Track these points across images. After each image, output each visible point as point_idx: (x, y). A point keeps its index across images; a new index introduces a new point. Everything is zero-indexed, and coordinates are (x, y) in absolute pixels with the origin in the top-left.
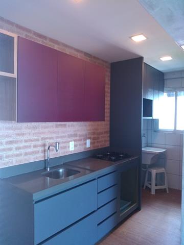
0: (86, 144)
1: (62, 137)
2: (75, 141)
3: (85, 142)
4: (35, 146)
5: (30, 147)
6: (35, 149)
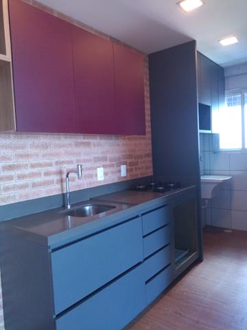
0: (120, 171)
1: (85, 161)
2: (104, 166)
4: (47, 174)
6: (47, 178)
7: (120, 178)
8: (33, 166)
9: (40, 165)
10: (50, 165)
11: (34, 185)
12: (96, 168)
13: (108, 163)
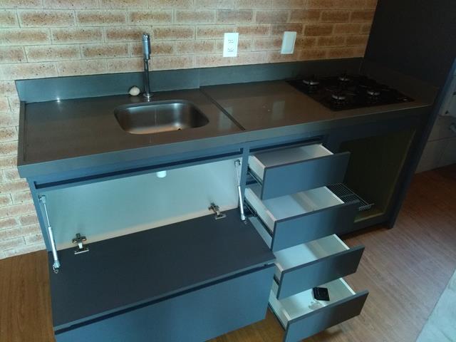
0: (279, 43)
1: (198, 17)
3: (276, 37)
4: (112, 37)
5: (97, 35)
7: (276, 55)
8: (83, 19)
9: (100, 19)
11: (88, 52)
12: (221, 33)
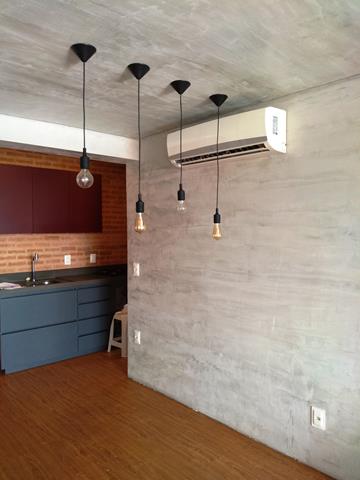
0: (89, 258)
1: (53, 250)
2: (71, 255)
3: (87, 256)
4: (20, 258)
5: (14, 258)
6: (21, 260)
8: (10, 252)
9: (15, 252)
10: (24, 252)
11: (10, 264)
12: (64, 255)
13: (76, 252)
